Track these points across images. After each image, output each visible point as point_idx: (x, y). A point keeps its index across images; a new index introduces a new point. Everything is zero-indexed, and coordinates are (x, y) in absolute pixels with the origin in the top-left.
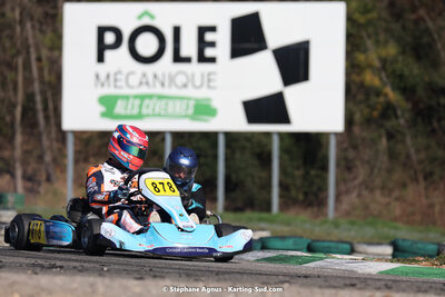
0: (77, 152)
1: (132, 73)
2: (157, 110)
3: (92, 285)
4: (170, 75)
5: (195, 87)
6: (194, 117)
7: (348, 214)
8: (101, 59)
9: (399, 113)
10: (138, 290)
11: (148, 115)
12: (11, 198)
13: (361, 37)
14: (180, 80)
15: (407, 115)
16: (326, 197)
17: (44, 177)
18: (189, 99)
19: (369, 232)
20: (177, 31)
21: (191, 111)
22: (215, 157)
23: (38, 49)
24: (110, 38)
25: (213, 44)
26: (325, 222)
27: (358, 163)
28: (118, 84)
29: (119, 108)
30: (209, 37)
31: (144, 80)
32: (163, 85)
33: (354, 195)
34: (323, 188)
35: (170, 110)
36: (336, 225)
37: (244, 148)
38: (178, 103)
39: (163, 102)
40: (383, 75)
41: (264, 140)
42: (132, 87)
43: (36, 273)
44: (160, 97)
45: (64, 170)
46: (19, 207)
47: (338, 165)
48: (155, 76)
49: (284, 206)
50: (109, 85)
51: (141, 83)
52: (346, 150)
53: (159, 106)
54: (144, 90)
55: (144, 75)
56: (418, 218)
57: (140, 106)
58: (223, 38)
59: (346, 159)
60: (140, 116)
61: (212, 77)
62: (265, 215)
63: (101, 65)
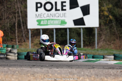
0: (31, 34)
1: (45, 14)
2: (51, 23)
3: (47, 71)
4: (54, 14)
5: (61, 17)
6: (61, 25)
7: (100, 47)
8: (37, 10)
9: (113, 22)
10: (59, 72)
11: (49, 24)
12: (15, 46)
13: (103, 3)
14: (57, 15)
15: (115, 22)
16: (95, 44)
17: (23, 41)
18: (60, 20)
19: (106, 52)
20: (56, 3)
21: (60, 23)
22: (67, 34)
23: (21, 8)
24: (39, 5)
25: (65, 6)
26: (95, 50)
27: (102, 35)
28: (41, 17)
29: (42, 23)
30: (64, 4)
31: (48, 16)
32: (53, 16)
33: (102, 43)
34: (94, 41)
35: (55, 23)
36: (98, 50)
37: (74, 32)
38: (57, 21)
39: (53, 21)
40: (108, 12)
41: (79, 30)
42: (45, 17)
43: (31, 68)
44: (52, 20)
45: (28, 39)
46: (17, 48)
47: (98, 35)
48: (51, 14)
49: (84, 46)
50: (39, 17)
51: (47, 16)
52: (99, 31)
53: (52, 22)
54: (48, 18)
55: (48, 14)
56: (118, 48)
57: (47, 22)
58: (68, 4)
59: (99, 34)
60: (47, 25)
61: (65, 14)
62: (80, 48)
63: (37, 12)
